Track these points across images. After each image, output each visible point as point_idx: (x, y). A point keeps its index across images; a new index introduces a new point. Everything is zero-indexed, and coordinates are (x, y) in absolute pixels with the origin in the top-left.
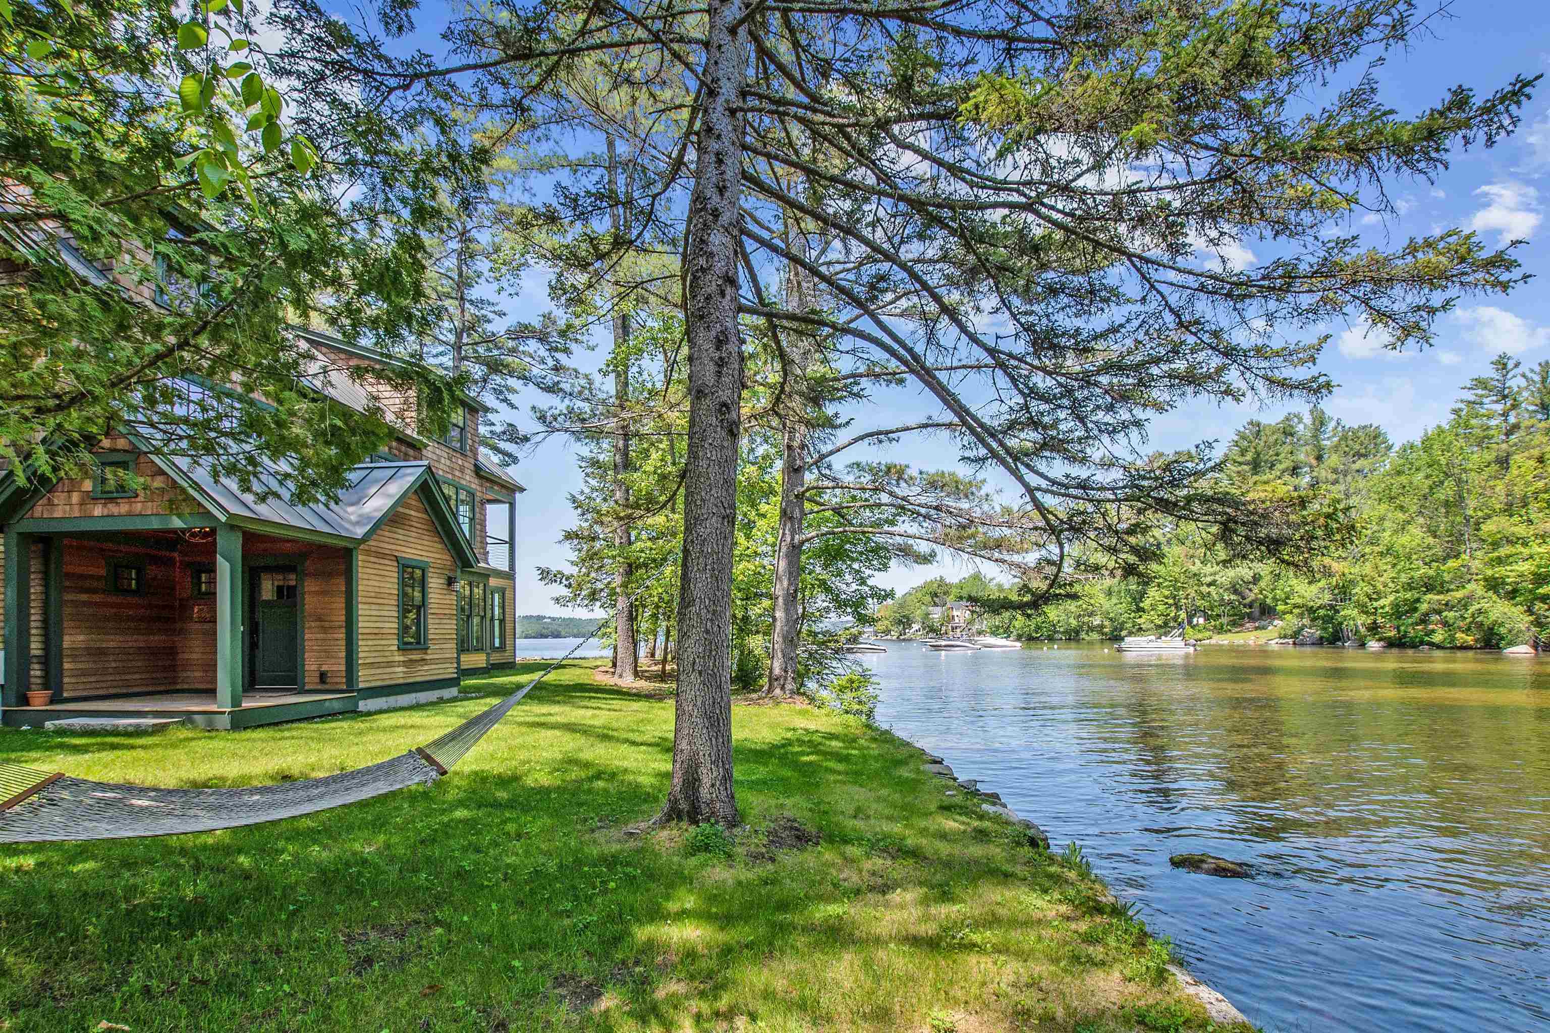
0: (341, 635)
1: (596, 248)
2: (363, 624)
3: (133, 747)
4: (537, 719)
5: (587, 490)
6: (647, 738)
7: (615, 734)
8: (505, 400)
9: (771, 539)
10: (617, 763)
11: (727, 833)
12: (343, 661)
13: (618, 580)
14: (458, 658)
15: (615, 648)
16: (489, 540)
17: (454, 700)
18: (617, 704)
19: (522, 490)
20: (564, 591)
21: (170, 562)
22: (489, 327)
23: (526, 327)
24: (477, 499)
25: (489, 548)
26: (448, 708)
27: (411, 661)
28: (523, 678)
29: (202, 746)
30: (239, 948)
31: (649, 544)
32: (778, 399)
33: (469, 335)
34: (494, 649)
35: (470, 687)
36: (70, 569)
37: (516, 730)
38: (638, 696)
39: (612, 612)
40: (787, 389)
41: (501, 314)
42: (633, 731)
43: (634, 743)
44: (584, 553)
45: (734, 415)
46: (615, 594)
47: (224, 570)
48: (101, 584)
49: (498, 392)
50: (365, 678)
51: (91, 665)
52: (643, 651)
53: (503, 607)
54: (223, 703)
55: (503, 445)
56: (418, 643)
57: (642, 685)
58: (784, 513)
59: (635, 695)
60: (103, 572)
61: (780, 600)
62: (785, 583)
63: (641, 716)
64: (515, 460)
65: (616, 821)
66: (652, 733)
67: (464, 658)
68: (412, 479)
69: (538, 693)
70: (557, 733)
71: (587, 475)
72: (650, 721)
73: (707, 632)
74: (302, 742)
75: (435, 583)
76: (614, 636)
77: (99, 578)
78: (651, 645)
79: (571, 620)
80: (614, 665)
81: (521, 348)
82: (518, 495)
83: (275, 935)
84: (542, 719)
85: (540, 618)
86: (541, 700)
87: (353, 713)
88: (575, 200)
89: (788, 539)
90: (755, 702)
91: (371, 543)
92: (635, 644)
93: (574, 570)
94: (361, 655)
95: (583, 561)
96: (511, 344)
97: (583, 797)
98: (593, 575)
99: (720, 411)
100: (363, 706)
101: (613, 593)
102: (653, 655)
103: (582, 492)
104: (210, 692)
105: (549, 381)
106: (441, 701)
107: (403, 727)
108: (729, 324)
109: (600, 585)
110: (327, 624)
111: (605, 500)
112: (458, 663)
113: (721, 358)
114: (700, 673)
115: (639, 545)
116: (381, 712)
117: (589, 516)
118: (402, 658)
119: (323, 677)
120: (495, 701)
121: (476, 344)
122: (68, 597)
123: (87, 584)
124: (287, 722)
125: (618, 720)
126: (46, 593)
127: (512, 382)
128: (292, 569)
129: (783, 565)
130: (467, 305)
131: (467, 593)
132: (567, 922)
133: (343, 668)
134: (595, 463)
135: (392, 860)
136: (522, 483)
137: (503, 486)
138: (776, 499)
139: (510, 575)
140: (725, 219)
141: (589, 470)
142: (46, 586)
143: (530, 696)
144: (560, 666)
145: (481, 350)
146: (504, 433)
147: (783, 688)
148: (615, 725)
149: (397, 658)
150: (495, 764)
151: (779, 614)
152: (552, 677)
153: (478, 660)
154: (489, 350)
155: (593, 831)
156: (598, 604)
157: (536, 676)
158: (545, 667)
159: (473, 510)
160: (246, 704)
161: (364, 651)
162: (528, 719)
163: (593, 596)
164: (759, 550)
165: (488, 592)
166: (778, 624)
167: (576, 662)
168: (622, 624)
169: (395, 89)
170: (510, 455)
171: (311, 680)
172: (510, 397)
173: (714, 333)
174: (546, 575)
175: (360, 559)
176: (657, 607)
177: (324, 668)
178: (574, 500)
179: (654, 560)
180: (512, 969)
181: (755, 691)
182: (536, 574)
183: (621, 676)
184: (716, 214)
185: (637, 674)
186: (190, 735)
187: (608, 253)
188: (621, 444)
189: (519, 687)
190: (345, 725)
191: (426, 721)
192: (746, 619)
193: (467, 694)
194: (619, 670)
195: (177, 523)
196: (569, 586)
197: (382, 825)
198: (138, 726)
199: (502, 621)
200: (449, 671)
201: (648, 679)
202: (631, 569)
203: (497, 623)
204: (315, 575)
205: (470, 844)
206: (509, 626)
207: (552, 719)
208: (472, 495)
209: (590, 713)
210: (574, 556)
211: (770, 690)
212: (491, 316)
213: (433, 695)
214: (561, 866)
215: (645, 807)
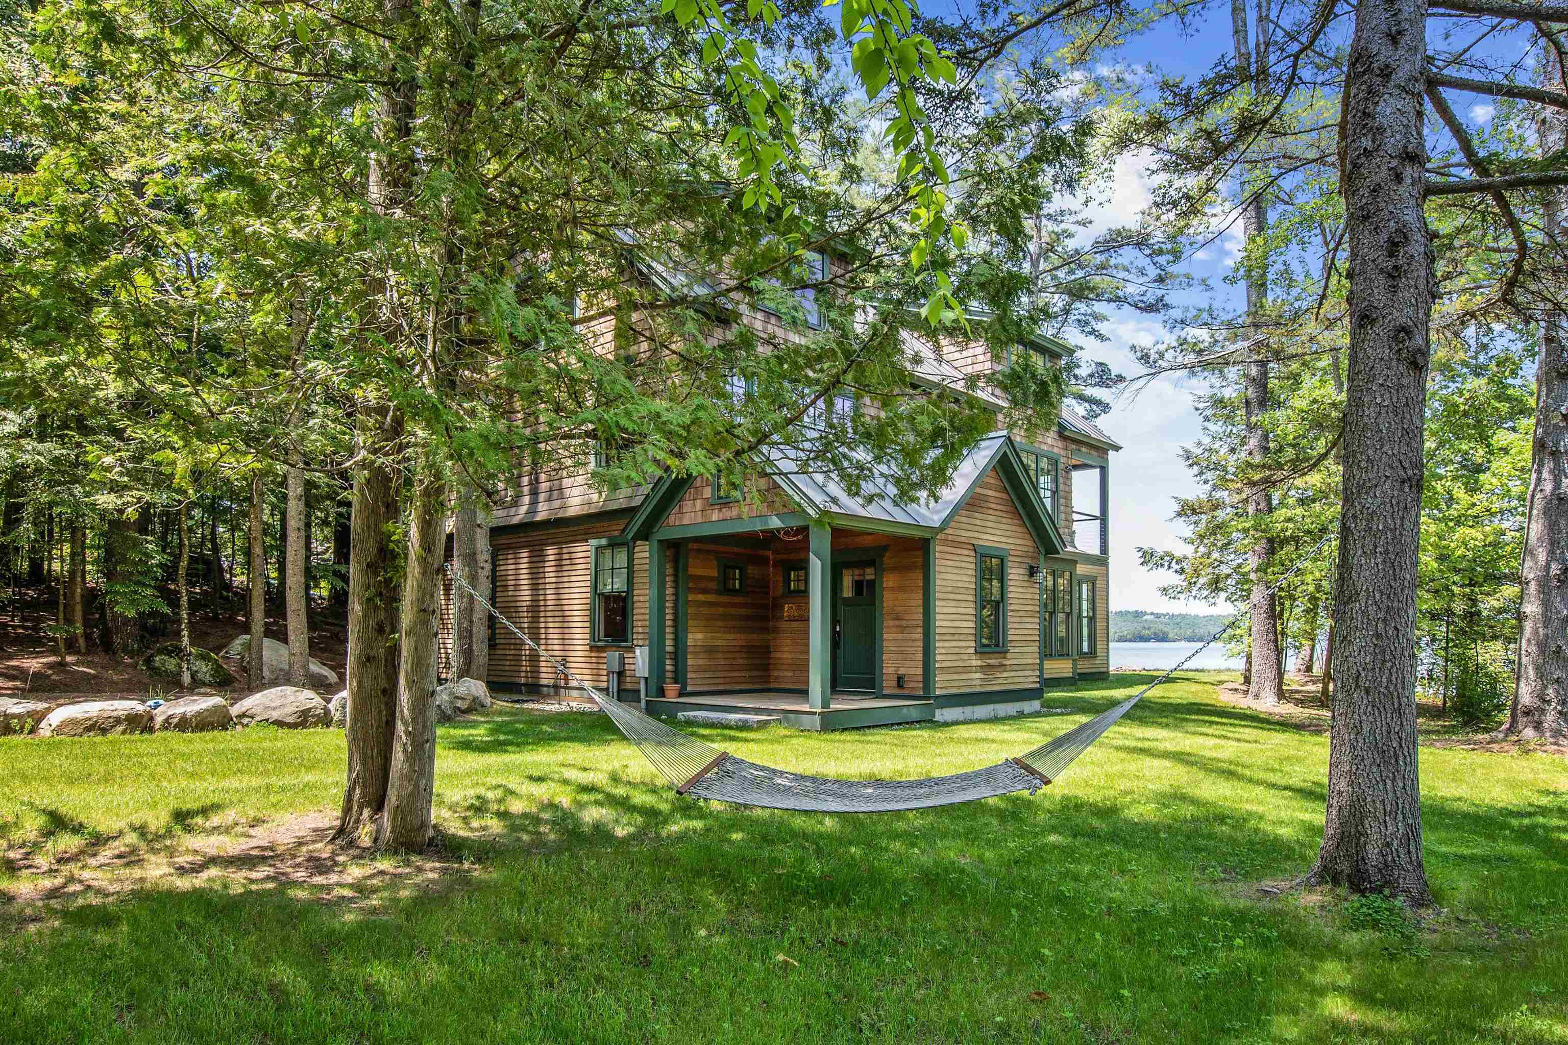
0: (918, 635)
1: (1214, 143)
2: (941, 623)
3: (746, 740)
4: (1140, 745)
5: (1206, 441)
6: (1295, 781)
7: (1247, 772)
8: (1093, 332)
9: (1516, 487)
10: (1248, 807)
11: (1409, 913)
12: (920, 665)
13: (1253, 562)
14: (1041, 665)
15: (1249, 657)
16: (1075, 517)
17: (1036, 714)
18: (1249, 733)
19: (1117, 448)
20: (1176, 580)
21: (764, 561)
22: (1071, 244)
23: (1119, 233)
24: (1061, 466)
25: (1075, 526)
26: (1030, 723)
27: (989, 666)
28: (1118, 693)
29: (800, 743)
30: (866, 924)
31: (1299, 511)
32: (1512, 284)
33: (1046, 259)
34: (1082, 655)
35: (1054, 700)
36: (693, 571)
37: (1115, 755)
38: (1284, 725)
39: (1243, 606)
40: (1526, 266)
41: (1084, 223)
42: (1273, 770)
43: (1274, 786)
44: (1203, 525)
45: (1419, 341)
46: (1248, 581)
47: (817, 568)
48: (713, 585)
49: (1082, 324)
50: (942, 684)
51: (707, 662)
52: (1292, 663)
53: (1093, 601)
54: (815, 702)
55: (1090, 391)
56: (997, 645)
57: (1288, 709)
58: (1540, 446)
59: (1278, 723)
60: (715, 573)
61: (1533, 586)
62: (1542, 556)
63: (1286, 753)
64: (1105, 407)
65: (1246, 875)
66: (1299, 775)
67: (1048, 665)
68: (989, 453)
69: (1139, 713)
70: (1167, 763)
71: (1207, 419)
72: (1299, 760)
73: (1378, 636)
74: (887, 748)
75: (1015, 574)
76: (1246, 639)
77: (711, 579)
78: (1305, 652)
79: (1183, 617)
80: (1247, 680)
81: (1113, 262)
82: (1111, 453)
83: (892, 919)
84: (1146, 745)
85: (1138, 614)
86: (1143, 721)
87: (928, 722)
88: (1188, 95)
89: (1548, 487)
90: (1486, 747)
91: (948, 531)
92: (1279, 652)
93: (1189, 550)
94: (938, 658)
95: (1202, 537)
96: (1099, 259)
97: (1201, 842)
98: (1215, 555)
99: (1395, 338)
100: (941, 715)
101: (1245, 579)
102: (1309, 669)
103: (1199, 444)
104: (803, 693)
105: (1150, 298)
106: (1021, 715)
107: (985, 740)
108: (1410, 217)
109: (1225, 570)
110: (904, 623)
111: (1233, 450)
112: (1041, 670)
113: (1396, 268)
114: (1367, 692)
115: (1283, 513)
116: (956, 723)
117: (1209, 475)
118: (979, 663)
119: (900, 681)
120: (1084, 719)
121: (1056, 268)
122: (691, 597)
123: (703, 585)
124: (869, 727)
125: (1251, 754)
126: (676, 594)
127: (1100, 307)
128: (872, 563)
129: (1536, 529)
130: (1044, 221)
131: (1050, 583)
132: (1182, 969)
133: (920, 671)
134: (1218, 402)
135: (988, 874)
136: (1116, 439)
137: (1091, 446)
138: (1527, 423)
139: (1102, 560)
140: (1400, 76)
141: (1208, 412)
142: (676, 588)
143: (1127, 716)
144: (1169, 680)
145: (1061, 274)
146: (1091, 376)
147: (1538, 726)
148: (1246, 759)
149: (974, 663)
150: (1090, 791)
151: (1531, 608)
152: (1156, 693)
153: (1061, 667)
154: (1072, 272)
155: (1215, 882)
156: (1223, 595)
157: (1136, 691)
158: (1150, 680)
159: (1056, 480)
160: (834, 706)
161: (942, 652)
162: (1127, 743)
163: (1216, 585)
164: (1495, 508)
165: (1075, 583)
166: (1528, 626)
167: (1190, 675)
168: (1258, 622)
169: (987, 59)
170: (1098, 403)
171: (889, 685)
172: (1098, 326)
173: (1384, 236)
174: (1148, 557)
175: (938, 549)
176: (1313, 599)
177: (902, 671)
178: (1187, 455)
179: (1309, 532)
180: (1121, 998)
181: (1486, 730)
182: (1137, 557)
183: (1257, 696)
184: (1386, 73)
185: (1281, 694)
186: (787, 732)
187: (1231, 144)
188: (1254, 371)
189: (1114, 703)
190: (925, 733)
191: (1008, 736)
192: (1472, 616)
193: (1050, 709)
194: (1253, 688)
195: (775, 523)
196: (1182, 571)
197: (975, 839)
198: (746, 721)
199: (1092, 620)
200: (1029, 680)
201: (1299, 702)
202: (1274, 544)
203: (1085, 621)
204: (895, 569)
205: (1068, 871)
206: (1100, 625)
207: (1161, 746)
208: (1054, 462)
209: (1212, 741)
210: (1188, 531)
211: (1512, 729)
212: (1073, 228)
213: (1011, 708)
214: (1174, 910)
215: (1288, 865)
